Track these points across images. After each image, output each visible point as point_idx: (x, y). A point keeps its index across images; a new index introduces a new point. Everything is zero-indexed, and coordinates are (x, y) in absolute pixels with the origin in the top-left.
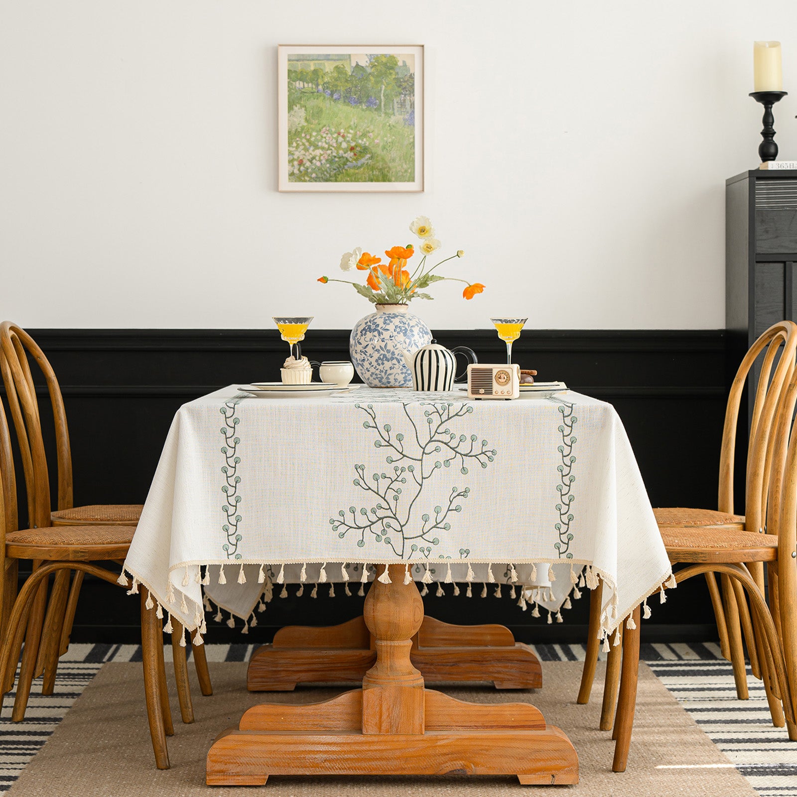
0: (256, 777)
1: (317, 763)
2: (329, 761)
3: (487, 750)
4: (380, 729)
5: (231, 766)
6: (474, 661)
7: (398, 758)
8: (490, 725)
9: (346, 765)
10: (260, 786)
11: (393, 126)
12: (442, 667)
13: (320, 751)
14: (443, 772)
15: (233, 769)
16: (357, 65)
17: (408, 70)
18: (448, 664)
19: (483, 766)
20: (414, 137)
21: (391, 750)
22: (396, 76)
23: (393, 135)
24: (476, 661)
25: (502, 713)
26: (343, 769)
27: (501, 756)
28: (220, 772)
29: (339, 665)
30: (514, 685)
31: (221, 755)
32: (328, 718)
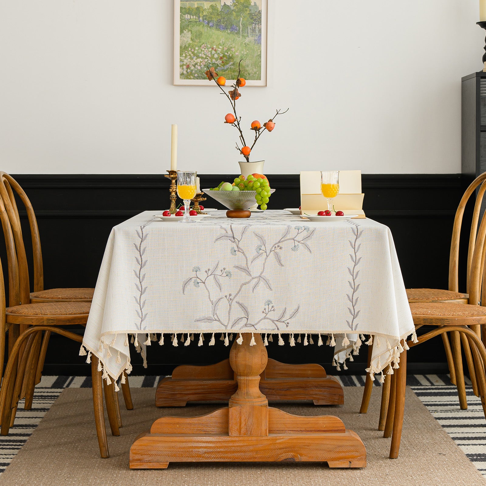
0: (161, 463)
1: (200, 454)
2: (208, 453)
3: (308, 446)
4: (240, 432)
5: (146, 456)
6: (300, 387)
7: (252, 451)
8: (310, 429)
9: (219, 455)
10: (164, 469)
11: (248, 44)
12: (280, 391)
13: (202, 447)
14: (280, 460)
15: (146, 458)
16: (225, 4)
17: (257, 8)
18: (284, 389)
19: (306, 456)
20: (261, 51)
21: (246, 446)
22: (249, 12)
23: (247, 50)
24: (301, 387)
25: (318, 422)
26: (216, 458)
27: (317, 450)
28: (138, 460)
29: (214, 390)
30: (326, 402)
31: (139, 450)
32: (207, 426)
